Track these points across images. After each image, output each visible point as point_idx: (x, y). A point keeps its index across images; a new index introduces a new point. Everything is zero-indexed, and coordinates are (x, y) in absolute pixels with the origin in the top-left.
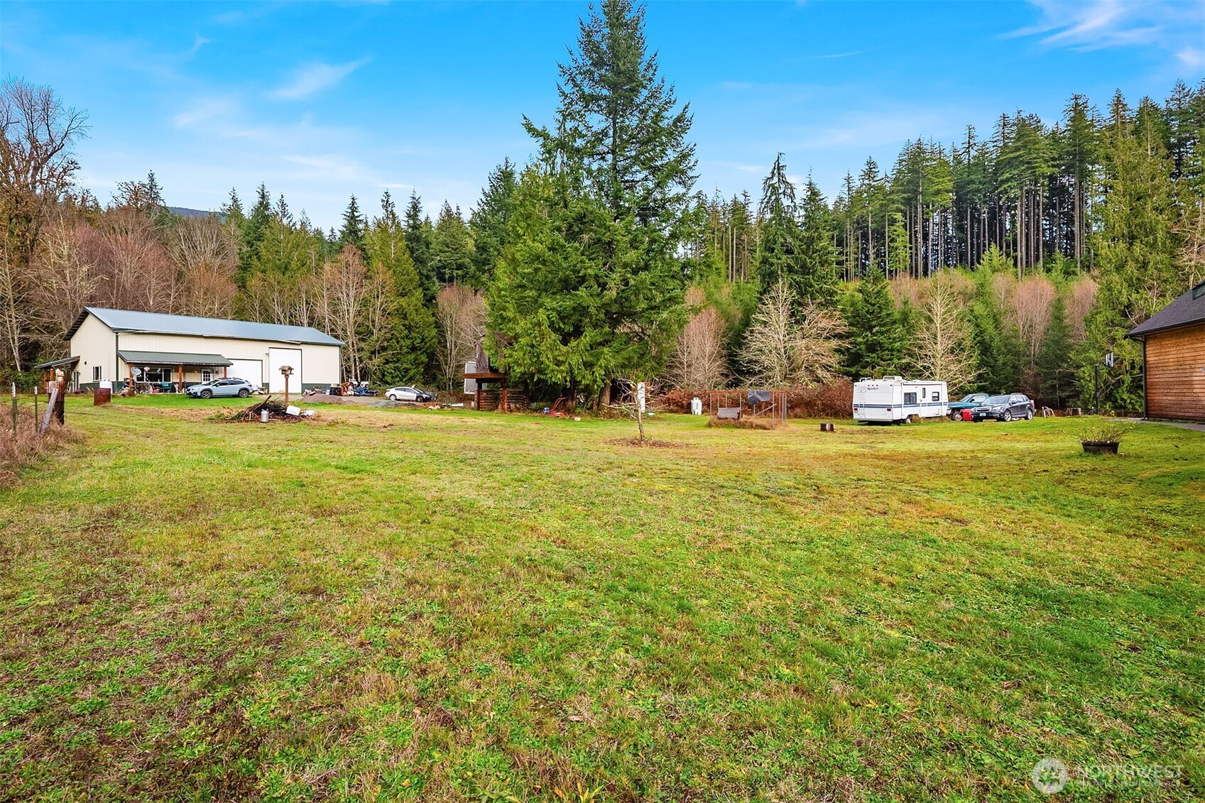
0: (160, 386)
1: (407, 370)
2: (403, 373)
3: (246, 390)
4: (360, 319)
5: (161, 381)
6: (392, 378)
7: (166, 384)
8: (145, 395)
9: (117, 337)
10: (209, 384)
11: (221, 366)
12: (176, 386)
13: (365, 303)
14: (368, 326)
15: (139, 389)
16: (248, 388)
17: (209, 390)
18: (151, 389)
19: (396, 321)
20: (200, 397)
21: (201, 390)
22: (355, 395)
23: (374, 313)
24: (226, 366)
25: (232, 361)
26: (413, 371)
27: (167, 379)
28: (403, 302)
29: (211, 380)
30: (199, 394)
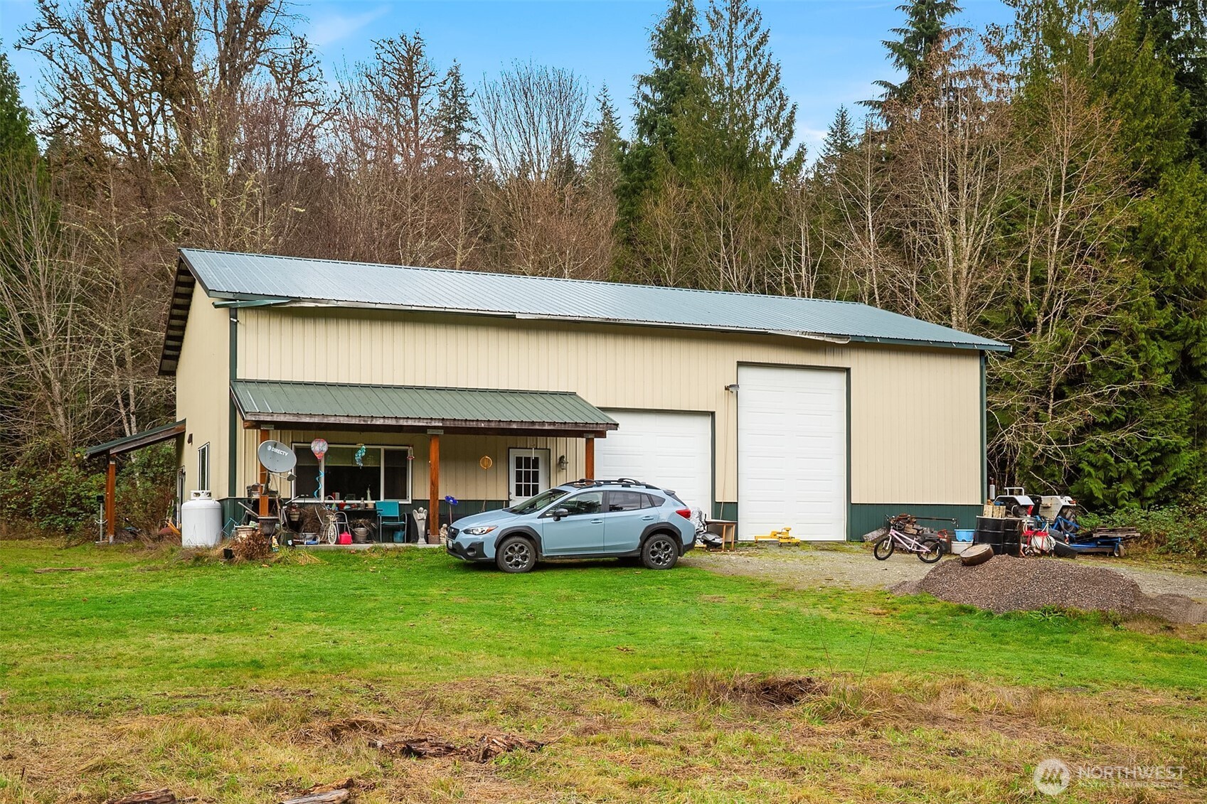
0: (371, 514)
1: (1164, 455)
2: (1147, 466)
3: (668, 531)
4: (999, 275)
5: (376, 496)
6: (1109, 482)
7: (387, 506)
8: (306, 550)
9: (234, 327)
10: (532, 507)
11: (579, 434)
12: (420, 516)
13: (1011, 220)
14: (1018, 303)
15: (295, 527)
16: (679, 522)
17: (527, 535)
18: (332, 531)
19: (1124, 270)
20: (492, 566)
21: (495, 534)
22: (1059, 552)
23: (1042, 250)
24: (591, 433)
25: (615, 418)
26: (1187, 457)
27: (397, 489)
28: (1150, 205)
29: (543, 489)
30: (490, 553)
